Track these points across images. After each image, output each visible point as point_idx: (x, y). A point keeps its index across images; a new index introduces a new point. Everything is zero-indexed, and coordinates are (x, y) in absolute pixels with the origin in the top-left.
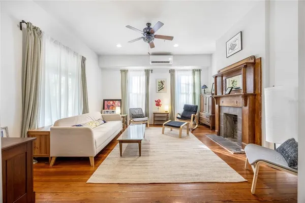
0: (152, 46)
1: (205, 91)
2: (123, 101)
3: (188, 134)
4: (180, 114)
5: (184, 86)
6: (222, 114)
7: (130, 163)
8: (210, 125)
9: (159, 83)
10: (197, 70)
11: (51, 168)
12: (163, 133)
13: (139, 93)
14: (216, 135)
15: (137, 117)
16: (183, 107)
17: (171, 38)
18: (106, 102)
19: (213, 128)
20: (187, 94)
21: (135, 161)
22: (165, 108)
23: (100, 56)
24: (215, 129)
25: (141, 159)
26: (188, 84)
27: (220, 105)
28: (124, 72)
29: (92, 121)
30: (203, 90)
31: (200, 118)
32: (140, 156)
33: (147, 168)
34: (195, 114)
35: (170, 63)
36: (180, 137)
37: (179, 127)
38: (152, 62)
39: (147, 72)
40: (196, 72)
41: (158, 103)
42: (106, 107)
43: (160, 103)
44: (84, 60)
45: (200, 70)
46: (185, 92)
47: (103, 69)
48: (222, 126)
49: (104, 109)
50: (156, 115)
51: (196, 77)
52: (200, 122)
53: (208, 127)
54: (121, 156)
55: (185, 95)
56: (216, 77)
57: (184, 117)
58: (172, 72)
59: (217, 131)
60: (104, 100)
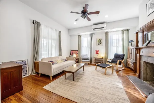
0: (89, 20)
1: (131, 44)
2: (79, 51)
3: (113, 73)
4: (110, 59)
5: (115, 41)
6: (142, 62)
7: (66, 83)
8: (134, 69)
9: (98, 40)
10: (126, 30)
11: (39, 77)
12: (96, 70)
13: (87, 46)
14: (137, 77)
15: (85, 60)
16: (114, 55)
17: (98, 12)
18: (72, 51)
19: (136, 72)
20: (117, 47)
21: (69, 82)
22: (102, 55)
23: (69, 30)
24: (136, 73)
25: (73, 82)
26: (118, 40)
27: (141, 55)
28: (80, 36)
29: (60, 59)
30: (130, 43)
31: (127, 63)
32: (74, 81)
33: (71, 89)
34: (122, 60)
35: (105, 28)
36: (106, 74)
37: (105, 68)
38: (94, 29)
39: (91, 35)
40: (125, 32)
41: (97, 52)
42: (72, 53)
43: (98, 52)
44: (60, 32)
45: (128, 30)
46: (115, 45)
47: (71, 36)
48: (142, 71)
49: (71, 54)
50: (96, 59)
51: (124, 34)
52: (127, 66)
53: (132, 70)
54: (65, 78)
55: (115, 48)
56: (137, 33)
57: (114, 62)
58: (107, 33)
59: (137, 74)
60: (71, 50)
